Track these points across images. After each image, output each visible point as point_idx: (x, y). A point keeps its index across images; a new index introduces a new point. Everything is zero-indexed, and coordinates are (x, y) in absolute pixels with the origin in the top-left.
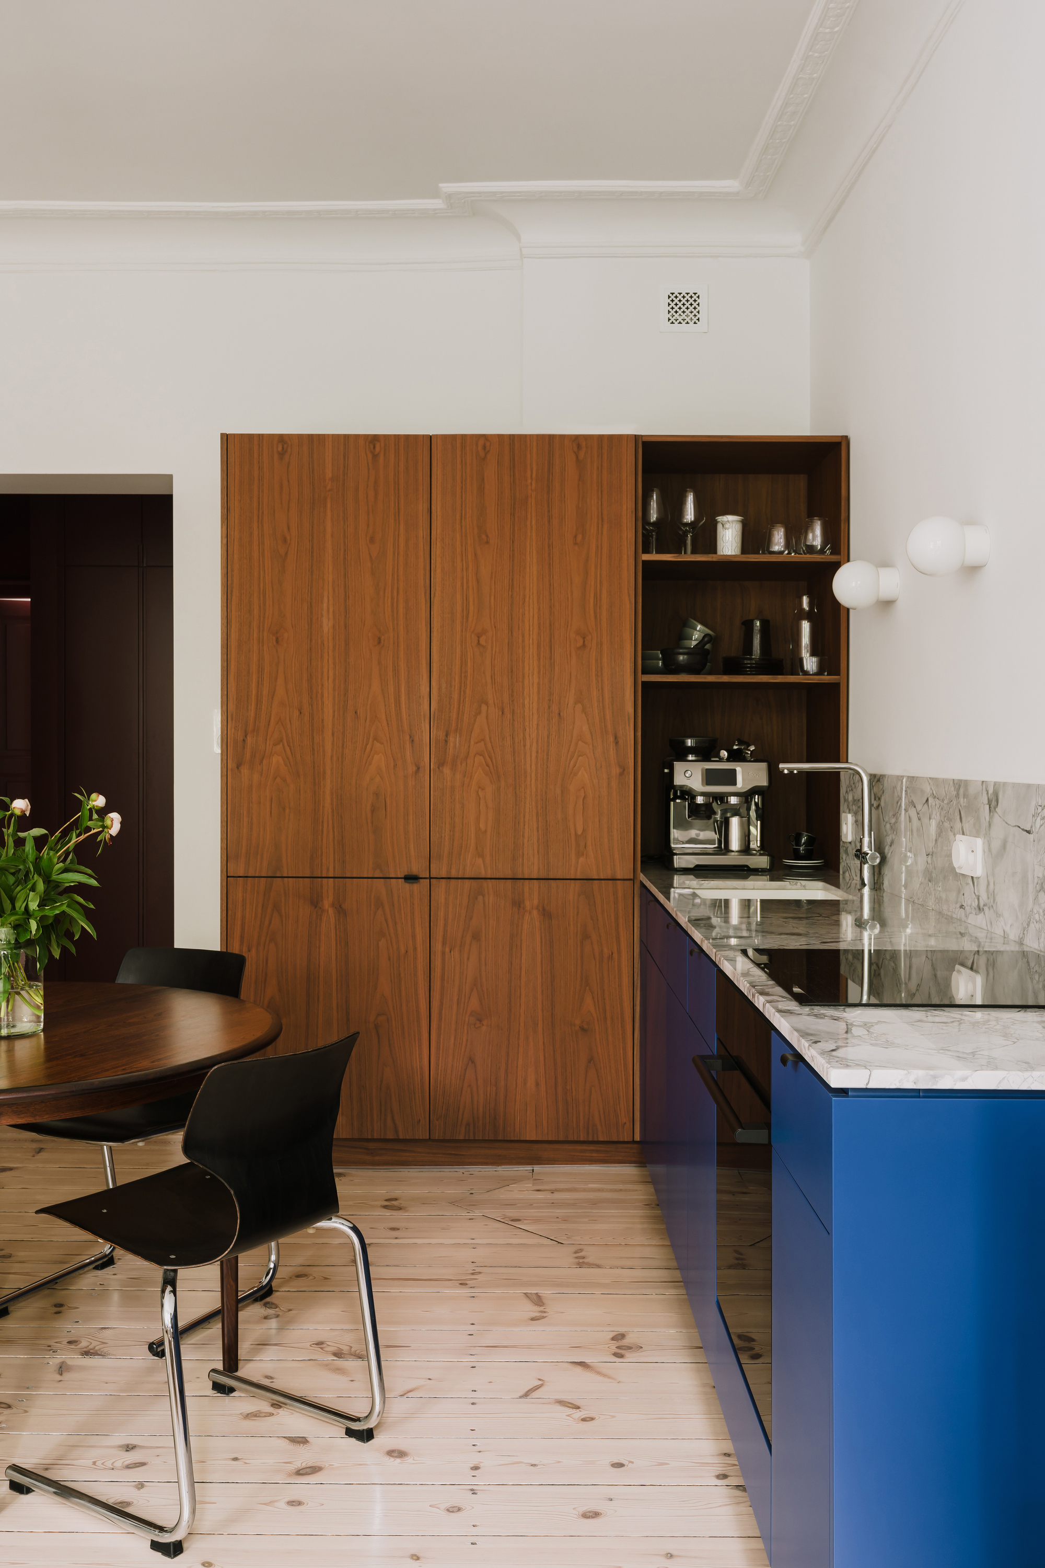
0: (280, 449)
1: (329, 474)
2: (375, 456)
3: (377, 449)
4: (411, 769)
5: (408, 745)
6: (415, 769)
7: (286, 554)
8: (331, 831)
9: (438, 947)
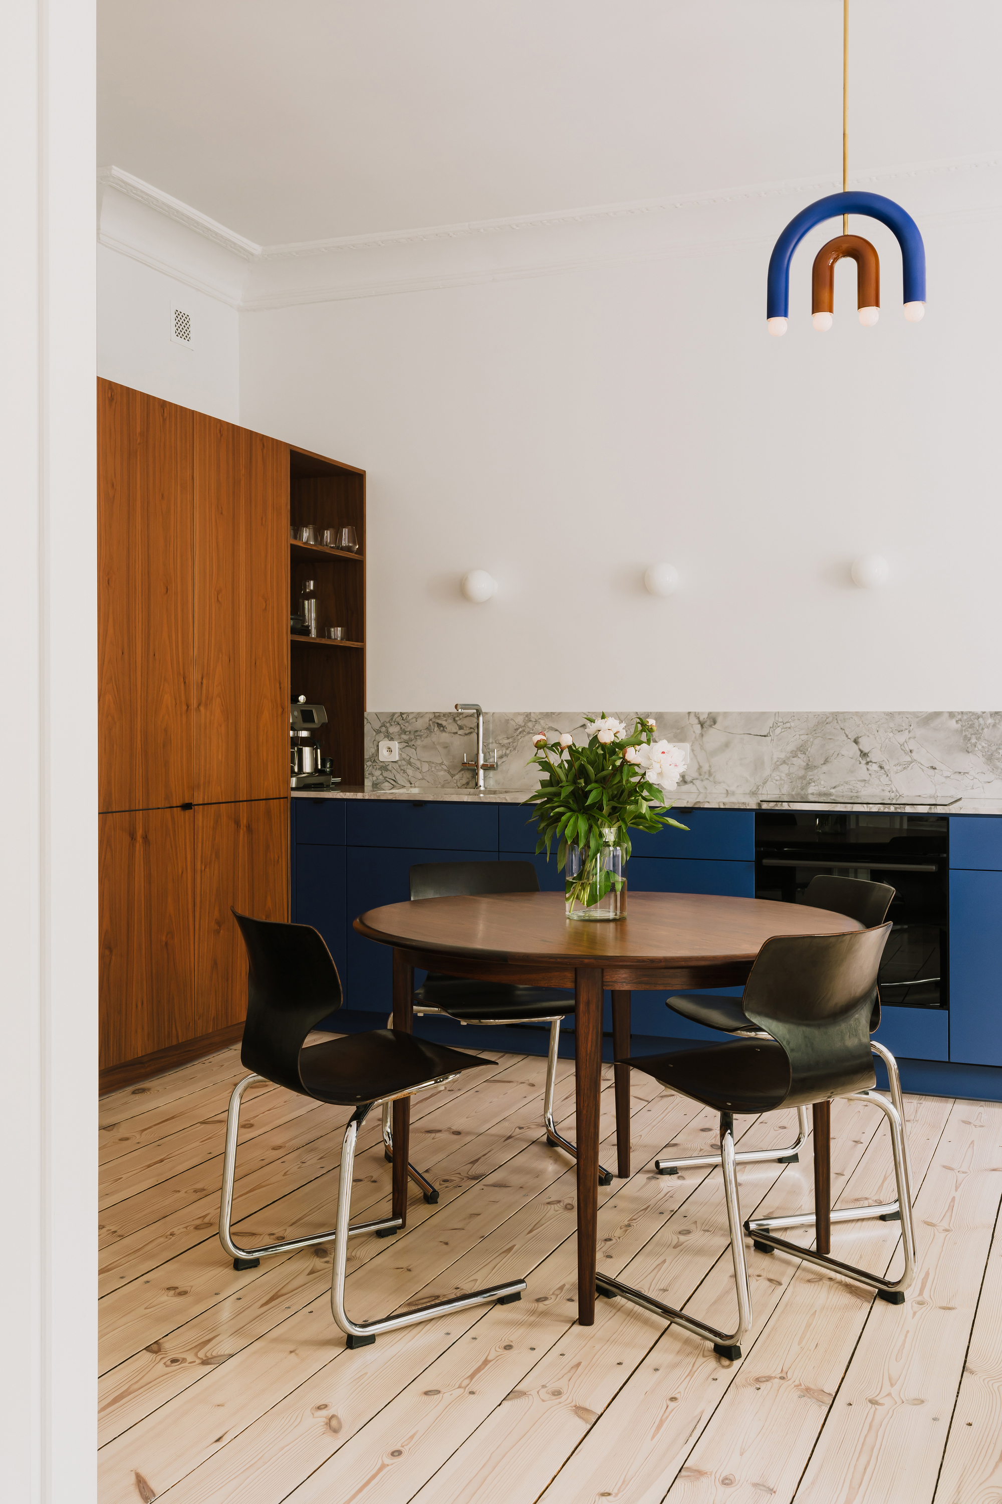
0: (110, 395)
1: (138, 430)
2: (164, 420)
3: (165, 414)
4: (185, 708)
5: (182, 684)
6: (186, 708)
7: (114, 497)
8: (141, 766)
9: (199, 866)
